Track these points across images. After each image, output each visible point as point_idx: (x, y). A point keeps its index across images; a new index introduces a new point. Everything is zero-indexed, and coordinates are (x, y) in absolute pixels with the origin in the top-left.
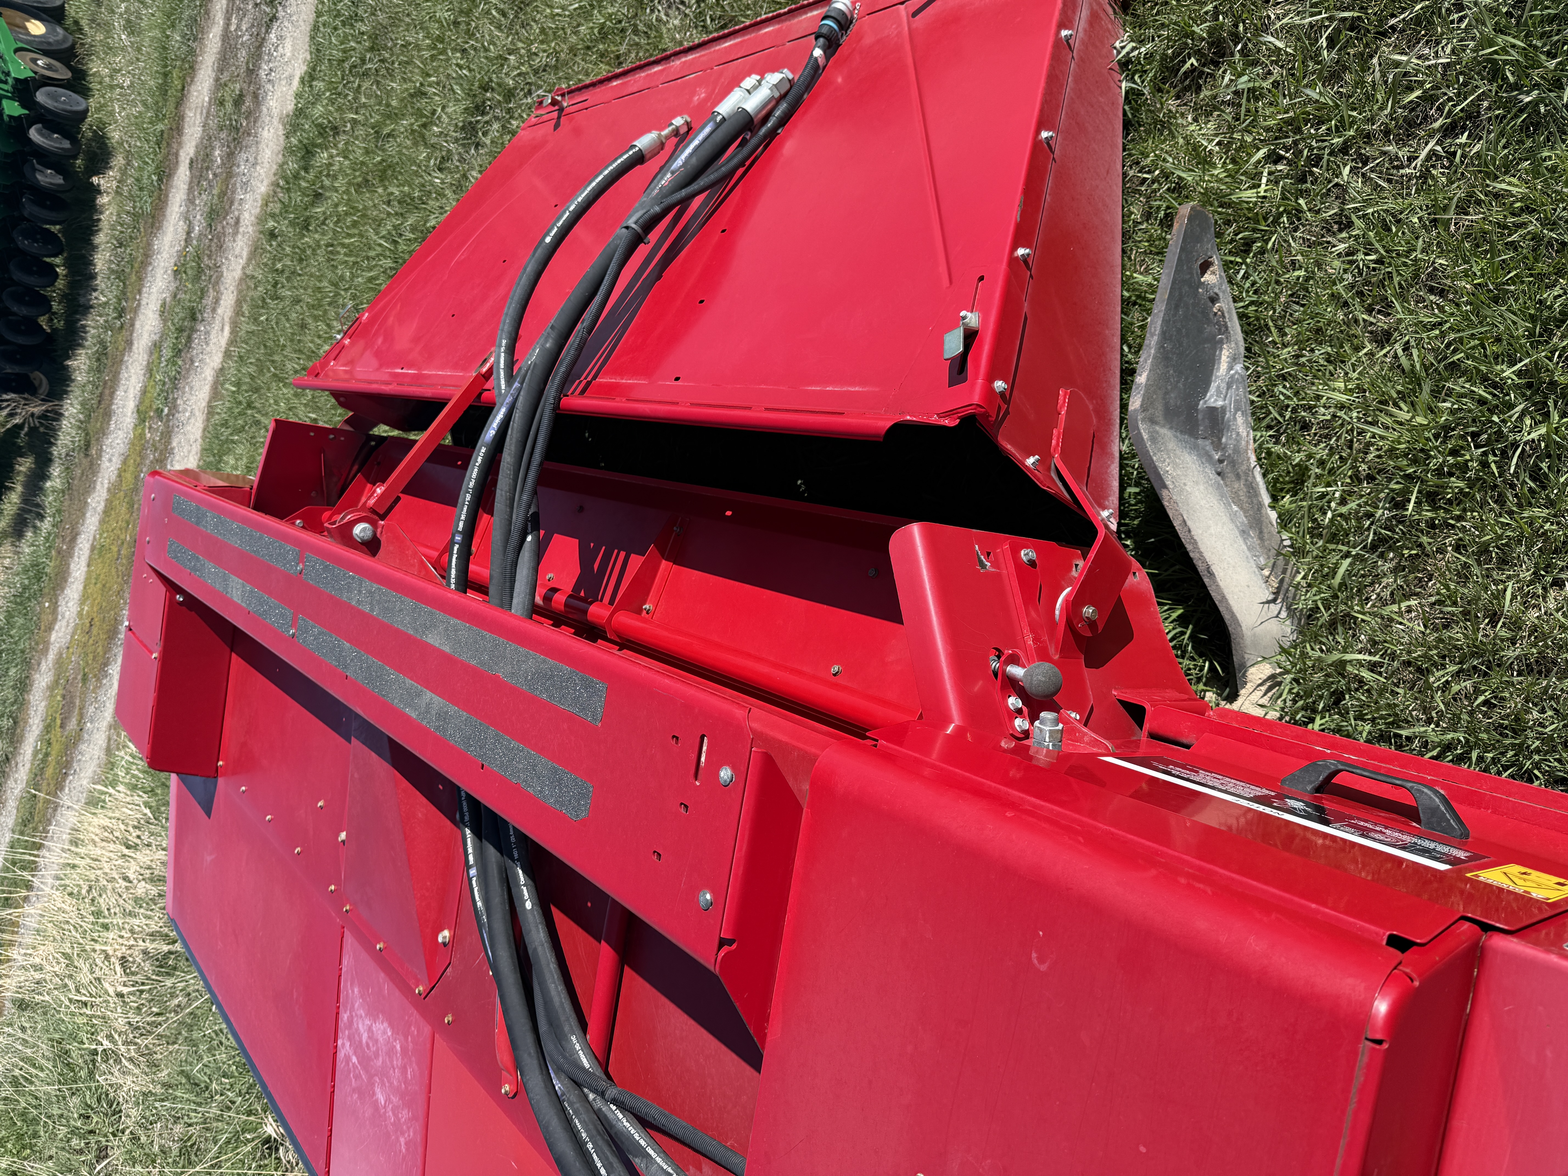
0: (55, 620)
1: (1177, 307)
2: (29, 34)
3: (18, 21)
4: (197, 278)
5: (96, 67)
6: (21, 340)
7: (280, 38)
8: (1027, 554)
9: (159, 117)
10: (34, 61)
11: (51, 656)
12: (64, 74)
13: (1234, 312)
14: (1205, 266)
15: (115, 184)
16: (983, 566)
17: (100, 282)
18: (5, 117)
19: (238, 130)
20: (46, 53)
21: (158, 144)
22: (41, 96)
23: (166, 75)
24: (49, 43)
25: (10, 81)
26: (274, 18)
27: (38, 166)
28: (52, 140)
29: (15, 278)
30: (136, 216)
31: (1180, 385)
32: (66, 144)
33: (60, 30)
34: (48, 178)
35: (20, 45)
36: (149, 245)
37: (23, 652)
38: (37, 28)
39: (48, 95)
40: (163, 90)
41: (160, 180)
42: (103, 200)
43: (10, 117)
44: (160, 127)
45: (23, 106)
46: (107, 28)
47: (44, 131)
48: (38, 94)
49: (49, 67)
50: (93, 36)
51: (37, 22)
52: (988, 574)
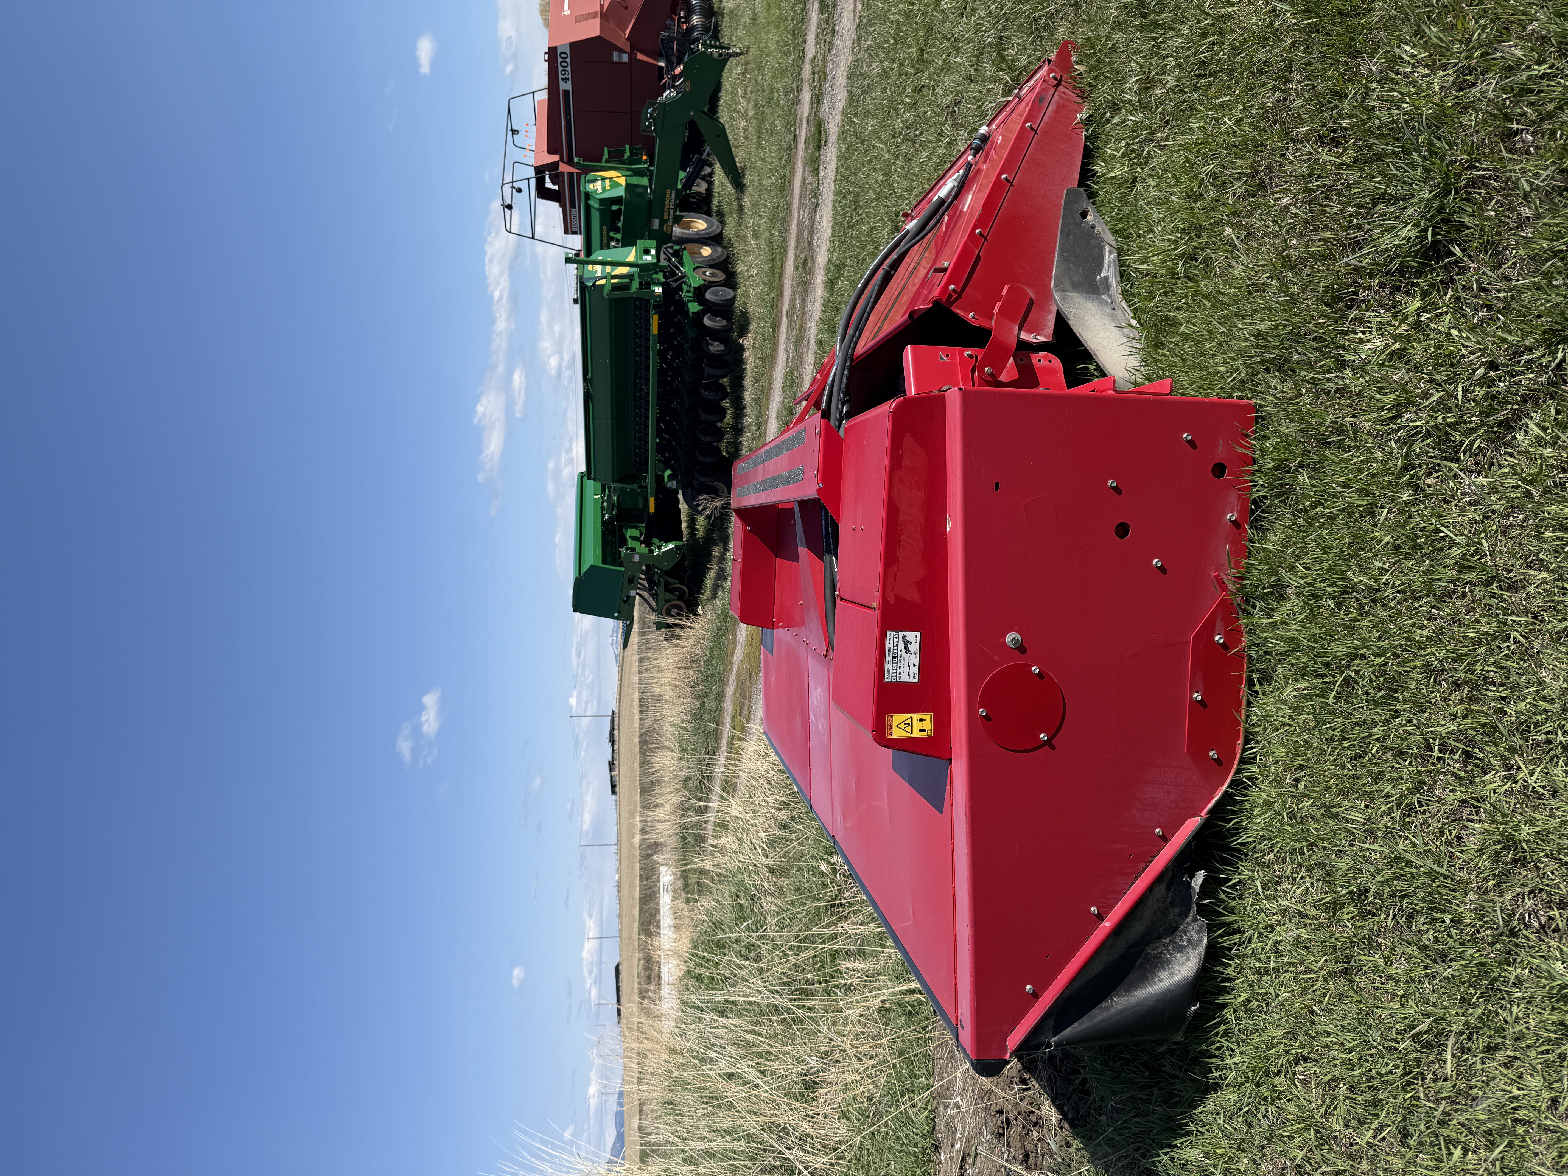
0: (735, 646)
1: (1068, 236)
2: (702, 257)
3: (696, 250)
4: (791, 386)
5: (740, 268)
6: (708, 460)
7: (821, 216)
8: (968, 353)
9: (771, 289)
10: (704, 273)
11: (734, 672)
12: (721, 276)
13: (1107, 230)
14: (1084, 214)
15: (752, 341)
16: (942, 359)
17: (748, 410)
18: (691, 314)
19: (805, 283)
20: (711, 266)
21: (772, 307)
22: (709, 296)
23: (773, 260)
24: (713, 260)
25: (692, 289)
26: (817, 205)
27: (710, 342)
28: (716, 322)
29: (702, 418)
30: (763, 359)
31: (1080, 271)
32: (724, 323)
33: (719, 249)
34: (716, 347)
35: (697, 265)
36: (771, 375)
37: (719, 673)
38: (706, 251)
39: (712, 293)
40: (772, 270)
41: (774, 331)
42: (746, 354)
43: (693, 313)
44: (772, 295)
45: (700, 304)
46: (744, 239)
47: (712, 317)
48: (707, 294)
49: (713, 275)
50: (739, 247)
51: (707, 248)
52: (945, 363)
